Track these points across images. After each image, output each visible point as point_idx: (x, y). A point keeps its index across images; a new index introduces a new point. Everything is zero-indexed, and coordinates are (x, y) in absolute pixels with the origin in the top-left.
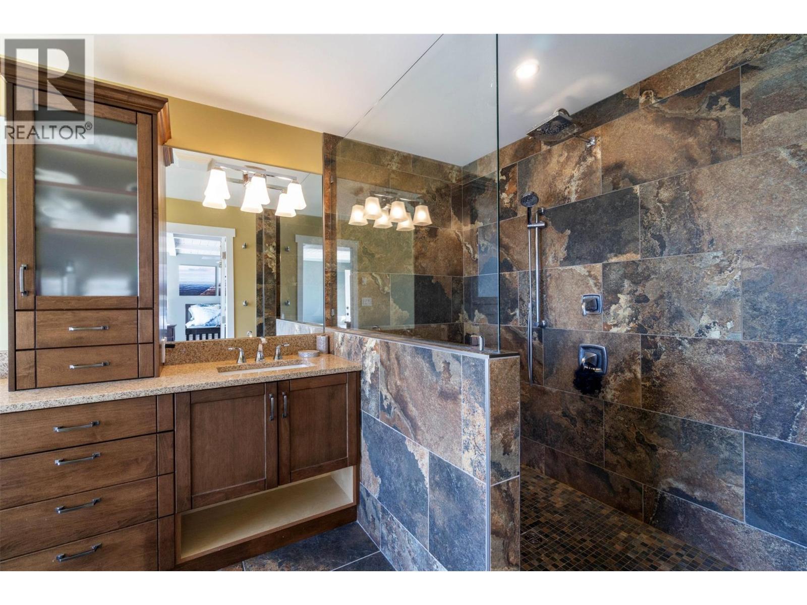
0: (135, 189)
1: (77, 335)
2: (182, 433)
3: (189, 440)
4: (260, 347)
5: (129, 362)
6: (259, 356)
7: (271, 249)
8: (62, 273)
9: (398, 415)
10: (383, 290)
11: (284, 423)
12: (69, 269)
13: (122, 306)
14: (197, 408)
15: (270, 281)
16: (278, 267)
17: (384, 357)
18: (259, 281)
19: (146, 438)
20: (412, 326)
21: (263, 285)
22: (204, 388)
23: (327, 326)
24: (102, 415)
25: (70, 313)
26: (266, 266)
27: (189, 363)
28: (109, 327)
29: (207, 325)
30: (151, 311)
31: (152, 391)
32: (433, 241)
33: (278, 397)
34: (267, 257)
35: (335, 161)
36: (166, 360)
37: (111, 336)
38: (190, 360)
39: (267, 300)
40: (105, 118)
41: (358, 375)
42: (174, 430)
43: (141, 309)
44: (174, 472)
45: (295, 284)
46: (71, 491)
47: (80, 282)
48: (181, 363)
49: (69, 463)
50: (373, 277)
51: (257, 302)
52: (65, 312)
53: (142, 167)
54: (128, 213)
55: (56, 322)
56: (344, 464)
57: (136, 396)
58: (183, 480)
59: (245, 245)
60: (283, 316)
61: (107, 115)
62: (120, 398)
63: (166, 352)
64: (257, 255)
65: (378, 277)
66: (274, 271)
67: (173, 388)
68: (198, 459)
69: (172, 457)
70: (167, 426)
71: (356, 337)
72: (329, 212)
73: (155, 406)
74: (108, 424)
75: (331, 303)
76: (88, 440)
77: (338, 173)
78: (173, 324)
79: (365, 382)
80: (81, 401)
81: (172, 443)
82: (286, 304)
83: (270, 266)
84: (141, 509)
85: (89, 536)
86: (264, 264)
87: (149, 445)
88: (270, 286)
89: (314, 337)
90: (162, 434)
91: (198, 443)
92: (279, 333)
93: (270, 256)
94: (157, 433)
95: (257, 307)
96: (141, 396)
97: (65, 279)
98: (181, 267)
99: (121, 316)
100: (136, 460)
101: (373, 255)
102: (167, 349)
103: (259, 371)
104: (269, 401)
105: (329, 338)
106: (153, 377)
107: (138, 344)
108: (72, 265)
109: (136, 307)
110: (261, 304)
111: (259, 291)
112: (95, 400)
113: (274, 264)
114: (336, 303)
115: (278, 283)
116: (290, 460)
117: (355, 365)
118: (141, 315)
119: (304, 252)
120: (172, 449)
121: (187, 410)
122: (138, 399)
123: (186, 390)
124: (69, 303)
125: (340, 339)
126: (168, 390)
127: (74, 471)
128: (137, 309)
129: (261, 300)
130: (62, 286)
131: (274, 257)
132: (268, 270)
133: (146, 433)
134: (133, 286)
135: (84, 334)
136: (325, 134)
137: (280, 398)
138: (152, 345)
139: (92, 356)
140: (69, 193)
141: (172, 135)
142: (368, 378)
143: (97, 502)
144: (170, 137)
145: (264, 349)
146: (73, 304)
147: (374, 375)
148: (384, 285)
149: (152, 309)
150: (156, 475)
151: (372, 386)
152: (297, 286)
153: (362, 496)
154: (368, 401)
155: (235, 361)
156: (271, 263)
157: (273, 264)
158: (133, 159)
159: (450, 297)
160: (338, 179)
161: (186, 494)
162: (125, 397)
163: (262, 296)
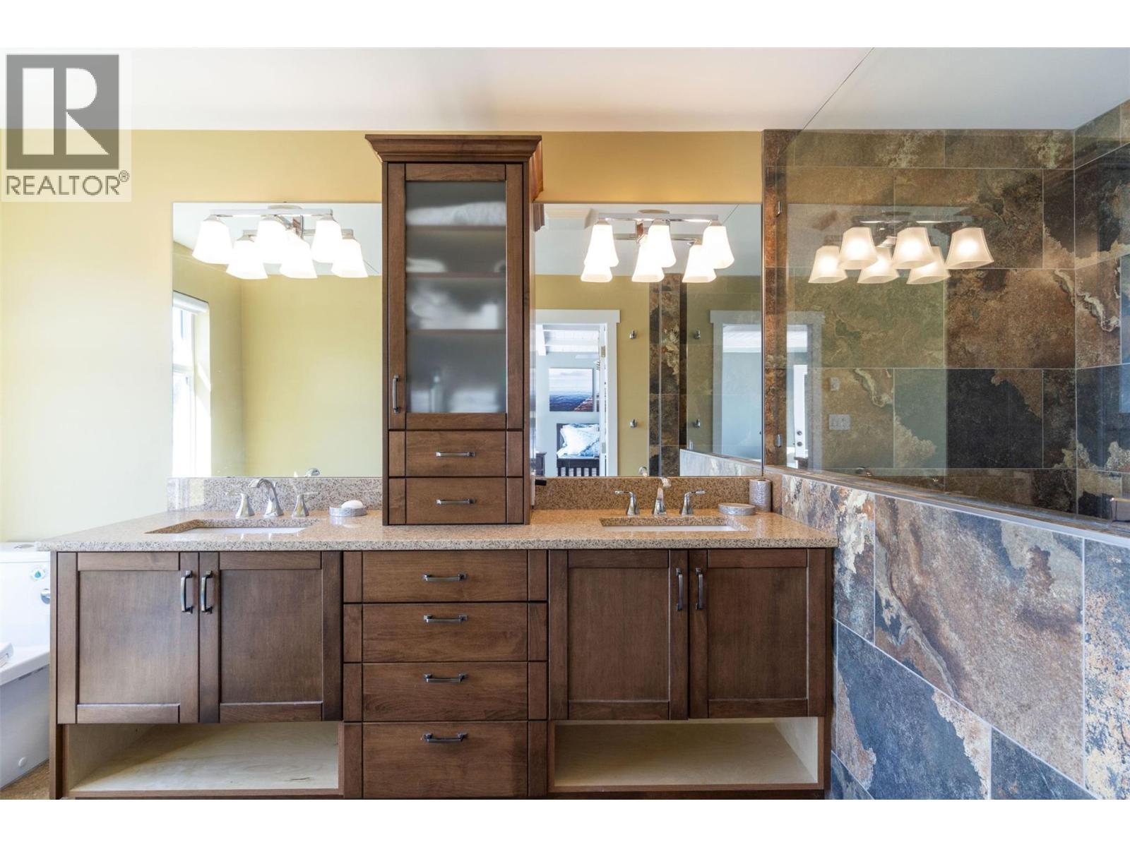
0: (503, 269)
1: (444, 462)
2: (557, 609)
3: (566, 619)
4: (660, 493)
5: (496, 502)
6: (658, 506)
7: (672, 336)
8: (429, 385)
9: (916, 642)
10: (879, 400)
11: (699, 618)
12: (437, 379)
13: (488, 426)
14: (577, 574)
15: (670, 388)
16: (683, 366)
17: (886, 526)
18: (654, 388)
19: (516, 607)
20: (942, 471)
21: (660, 394)
22: (585, 548)
23: (768, 464)
24: (471, 567)
25: (437, 434)
26: (664, 364)
27: (563, 508)
28: (476, 453)
29: (582, 455)
30: (521, 433)
31: (522, 543)
32: (995, 298)
33: (689, 573)
34: (665, 350)
35: (784, 175)
36: (535, 502)
37: (478, 465)
38: (565, 504)
39: (666, 418)
40: (473, 181)
41: (830, 554)
42: (547, 602)
43: (509, 430)
44: (548, 661)
45: (708, 393)
46: (439, 658)
47: (447, 396)
48: (553, 508)
49: (439, 622)
50: (857, 376)
51: (651, 421)
52: (433, 432)
53: (511, 238)
54: (496, 302)
55: (425, 445)
56: (799, 710)
57: (505, 548)
58: (558, 677)
59: (634, 335)
60: (690, 444)
61: (475, 177)
62: (488, 548)
63: (536, 491)
64: (651, 349)
65: (867, 376)
66: (676, 371)
67: (547, 541)
68: (576, 649)
69: (545, 639)
70: (538, 594)
71: (825, 487)
72: (773, 266)
73: (526, 564)
74: (475, 579)
75: (775, 423)
76: (455, 597)
77: (789, 195)
78: (543, 452)
79: (843, 569)
80: (450, 546)
81: (545, 618)
82: (695, 425)
83: (669, 365)
84: (509, 702)
85: (456, 720)
86: (661, 361)
87: (518, 615)
88: (670, 396)
89: (746, 482)
90: (534, 604)
91: (576, 626)
92: (685, 471)
93: (670, 348)
94: (527, 602)
95: (650, 429)
96: (511, 548)
97: (433, 391)
98: (552, 371)
99: (487, 439)
100: (505, 633)
101: (857, 336)
102: (538, 486)
103: (658, 529)
104: (675, 579)
105: (771, 485)
106: (522, 524)
107: (505, 477)
108: (440, 375)
109: (504, 427)
110: (656, 424)
111: (653, 404)
112: (462, 547)
113: (676, 361)
114: (785, 423)
115: (683, 390)
116: (708, 681)
117: (824, 536)
118: (510, 438)
119: (724, 338)
120: (544, 628)
121: (564, 575)
122: (506, 551)
123: (562, 547)
124: (437, 421)
125: (793, 489)
126: (541, 543)
127: (442, 633)
128: (505, 430)
129: (656, 418)
130: (430, 400)
131: (676, 349)
132: (667, 370)
133: (515, 600)
134: (500, 400)
135: (451, 462)
136: (766, 131)
137: (692, 577)
138: (522, 479)
139: (459, 490)
140: (438, 284)
141: (545, 186)
142: (850, 562)
143: (463, 678)
144: (542, 190)
145: (666, 495)
146: (441, 424)
147: (861, 559)
148: (880, 391)
149: (522, 430)
150: (525, 659)
151: (857, 578)
152: (712, 396)
153: (835, 776)
154: (848, 604)
155: (624, 512)
156: (671, 359)
157: (674, 361)
158: (501, 228)
159: (1040, 414)
160: (789, 206)
161: (561, 696)
162: (493, 547)
163: (658, 412)
